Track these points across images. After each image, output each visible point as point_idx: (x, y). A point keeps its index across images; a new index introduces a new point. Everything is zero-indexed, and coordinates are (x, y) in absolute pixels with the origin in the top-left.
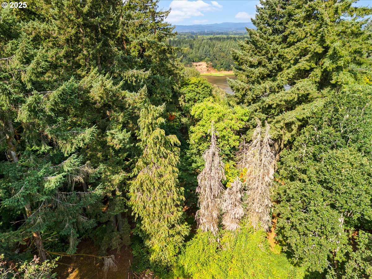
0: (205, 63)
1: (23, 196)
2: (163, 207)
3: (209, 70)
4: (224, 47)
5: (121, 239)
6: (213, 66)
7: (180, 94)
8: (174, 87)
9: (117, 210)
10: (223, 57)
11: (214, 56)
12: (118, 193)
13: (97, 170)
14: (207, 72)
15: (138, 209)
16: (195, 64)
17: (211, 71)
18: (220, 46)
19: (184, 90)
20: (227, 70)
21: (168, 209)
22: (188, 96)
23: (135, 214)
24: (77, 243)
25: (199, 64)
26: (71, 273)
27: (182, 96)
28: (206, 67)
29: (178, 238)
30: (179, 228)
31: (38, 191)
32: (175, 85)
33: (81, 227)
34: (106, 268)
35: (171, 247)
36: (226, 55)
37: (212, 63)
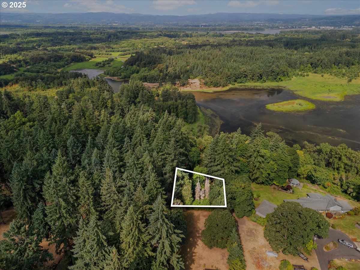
0: (199, 80)
3: (202, 87)
6: (204, 84)
14: (200, 88)
15: (183, 195)
16: (190, 81)
20: (215, 87)
21: (189, 195)
25: (194, 81)
28: (199, 85)
36: (215, 74)
37: (204, 81)
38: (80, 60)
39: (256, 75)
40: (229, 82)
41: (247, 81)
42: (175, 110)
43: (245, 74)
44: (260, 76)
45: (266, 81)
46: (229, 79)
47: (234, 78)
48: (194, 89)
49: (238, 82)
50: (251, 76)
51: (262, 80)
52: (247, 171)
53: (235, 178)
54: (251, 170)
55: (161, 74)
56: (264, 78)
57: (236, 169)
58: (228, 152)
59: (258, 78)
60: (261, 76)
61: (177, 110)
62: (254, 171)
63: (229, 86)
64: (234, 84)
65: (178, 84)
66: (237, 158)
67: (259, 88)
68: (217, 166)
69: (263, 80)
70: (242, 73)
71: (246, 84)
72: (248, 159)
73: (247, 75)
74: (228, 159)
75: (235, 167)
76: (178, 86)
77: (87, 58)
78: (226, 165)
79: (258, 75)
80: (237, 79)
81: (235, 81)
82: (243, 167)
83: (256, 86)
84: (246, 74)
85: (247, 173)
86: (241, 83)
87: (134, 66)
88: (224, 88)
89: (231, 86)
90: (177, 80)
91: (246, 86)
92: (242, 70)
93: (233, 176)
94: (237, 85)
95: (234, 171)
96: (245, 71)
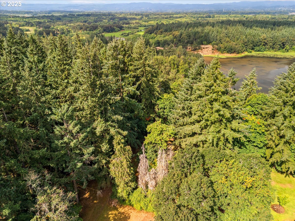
0: (212, 46)
1: (70, 169)
2: (123, 175)
3: (214, 52)
4: (230, 32)
5: (106, 184)
6: (217, 49)
7: (156, 105)
8: (153, 101)
9: (103, 173)
10: (227, 42)
11: (220, 40)
12: (105, 167)
13: (97, 158)
14: (212, 54)
15: (112, 174)
16: (203, 46)
17: (216, 53)
18: (227, 32)
19: (158, 102)
20: (229, 53)
21: (125, 176)
22: (161, 106)
23: (111, 176)
24: (86, 185)
25: (206, 47)
26: (87, 193)
27: (157, 106)
28: (211, 50)
29: (129, 188)
30: (130, 184)
31: (75, 167)
32: (153, 100)
33: (89, 179)
34: (97, 195)
35: (125, 191)
36: (231, 40)
37: (217, 47)
38: (110, 31)
39: (278, 44)
40: (245, 49)
41: (266, 50)
42: (176, 66)
43: (264, 42)
44: (282, 45)
45: (289, 51)
46: (246, 46)
47: (251, 45)
48: (206, 54)
49: (255, 50)
50: (271, 44)
51: (284, 49)
52: (262, 145)
53: (233, 155)
54: (271, 143)
55: (174, 40)
56: (287, 47)
57: (237, 135)
58: (220, 93)
59: (279, 46)
60: (284, 45)
61: (178, 67)
62: (276, 146)
63: (245, 53)
64: (251, 52)
65: (189, 49)
66: (242, 115)
67: (280, 57)
68: (193, 123)
69: (286, 50)
70: (261, 40)
71: (265, 52)
72: (266, 120)
73: (266, 44)
74: (218, 111)
75: (235, 131)
76: (189, 50)
77: (116, 30)
78: (212, 123)
79: (280, 43)
80: (255, 46)
81: (253, 49)
82: (253, 134)
83: (277, 55)
84: (266, 41)
85: (260, 148)
86: (259, 51)
87: (152, 34)
88: (238, 55)
89: (246, 53)
90: (189, 45)
91: (264, 54)
92: (262, 37)
93: (228, 152)
94: (254, 53)
95: (230, 140)
96: (265, 38)
